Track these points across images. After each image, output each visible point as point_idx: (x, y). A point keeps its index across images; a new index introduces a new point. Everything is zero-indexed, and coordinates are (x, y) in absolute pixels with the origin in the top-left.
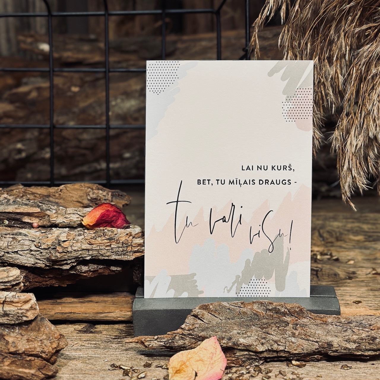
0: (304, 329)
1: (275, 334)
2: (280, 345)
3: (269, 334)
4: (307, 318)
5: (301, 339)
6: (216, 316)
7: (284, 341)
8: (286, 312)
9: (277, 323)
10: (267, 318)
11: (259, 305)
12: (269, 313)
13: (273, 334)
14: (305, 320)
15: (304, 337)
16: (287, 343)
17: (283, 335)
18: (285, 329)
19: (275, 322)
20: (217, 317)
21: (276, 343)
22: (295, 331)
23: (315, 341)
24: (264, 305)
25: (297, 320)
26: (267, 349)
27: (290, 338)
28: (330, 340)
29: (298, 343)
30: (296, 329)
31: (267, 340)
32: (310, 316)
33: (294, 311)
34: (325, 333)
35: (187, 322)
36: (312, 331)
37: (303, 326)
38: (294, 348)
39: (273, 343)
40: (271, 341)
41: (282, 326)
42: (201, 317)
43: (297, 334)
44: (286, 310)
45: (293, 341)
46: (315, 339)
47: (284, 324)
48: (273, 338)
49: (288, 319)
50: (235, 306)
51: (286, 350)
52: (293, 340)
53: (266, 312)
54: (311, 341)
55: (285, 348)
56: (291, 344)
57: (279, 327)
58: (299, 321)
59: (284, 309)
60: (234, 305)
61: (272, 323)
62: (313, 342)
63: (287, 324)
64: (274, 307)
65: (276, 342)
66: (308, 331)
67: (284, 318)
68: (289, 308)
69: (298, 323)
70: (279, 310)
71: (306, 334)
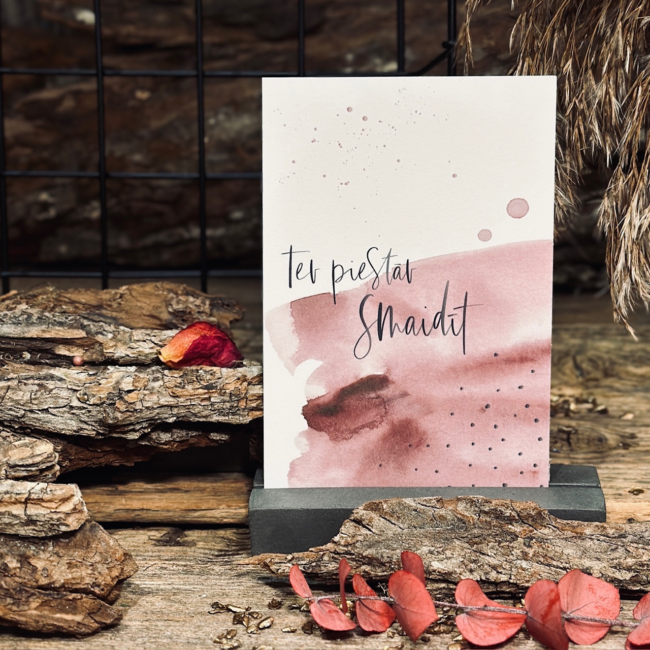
0: (544, 546)
1: (493, 554)
2: (501, 573)
3: (483, 554)
4: (549, 528)
5: (537, 563)
6: (393, 522)
7: (508, 567)
8: (514, 516)
9: (497, 535)
10: (481, 526)
11: (467, 503)
12: (484, 518)
13: (490, 554)
14: (546, 531)
15: (542, 559)
16: (513, 569)
17: (507, 557)
18: (511, 545)
19: (494, 534)
20: (395, 525)
21: (495, 570)
22: (527, 550)
23: (561, 566)
24: (476, 504)
25: (531, 531)
26: (479, 579)
27: (519, 562)
28: (587, 566)
29: (532, 570)
30: (530, 546)
31: (479, 564)
32: (554, 524)
33: (528, 514)
34: (579, 553)
35: (343, 532)
36: (557, 549)
37: (542, 541)
38: (525, 579)
39: (489, 569)
40: (486, 566)
41: (507, 541)
42: (367, 524)
43: (531, 555)
44: (514, 514)
45: (524, 566)
46: (562, 563)
47: (509, 538)
48: (490, 561)
49: (517, 528)
50: (426, 506)
51: (511, 581)
52: (524, 564)
53: (480, 517)
54: (554, 566)
55: (510, 578)
56: (520, 571)
57: (500, 542)
58: (535, 532)
59: (511, 511)
60: (425, 503)
61: (489, 535)
62: (557, 568)
63: (515, 537)
64: (492, 508)
65: (494, 568)
66: (549, 549)
67: (510, 526)
68: (518, 510)
69: (534, 536)
70: (501, 514)
71: (546, 555)
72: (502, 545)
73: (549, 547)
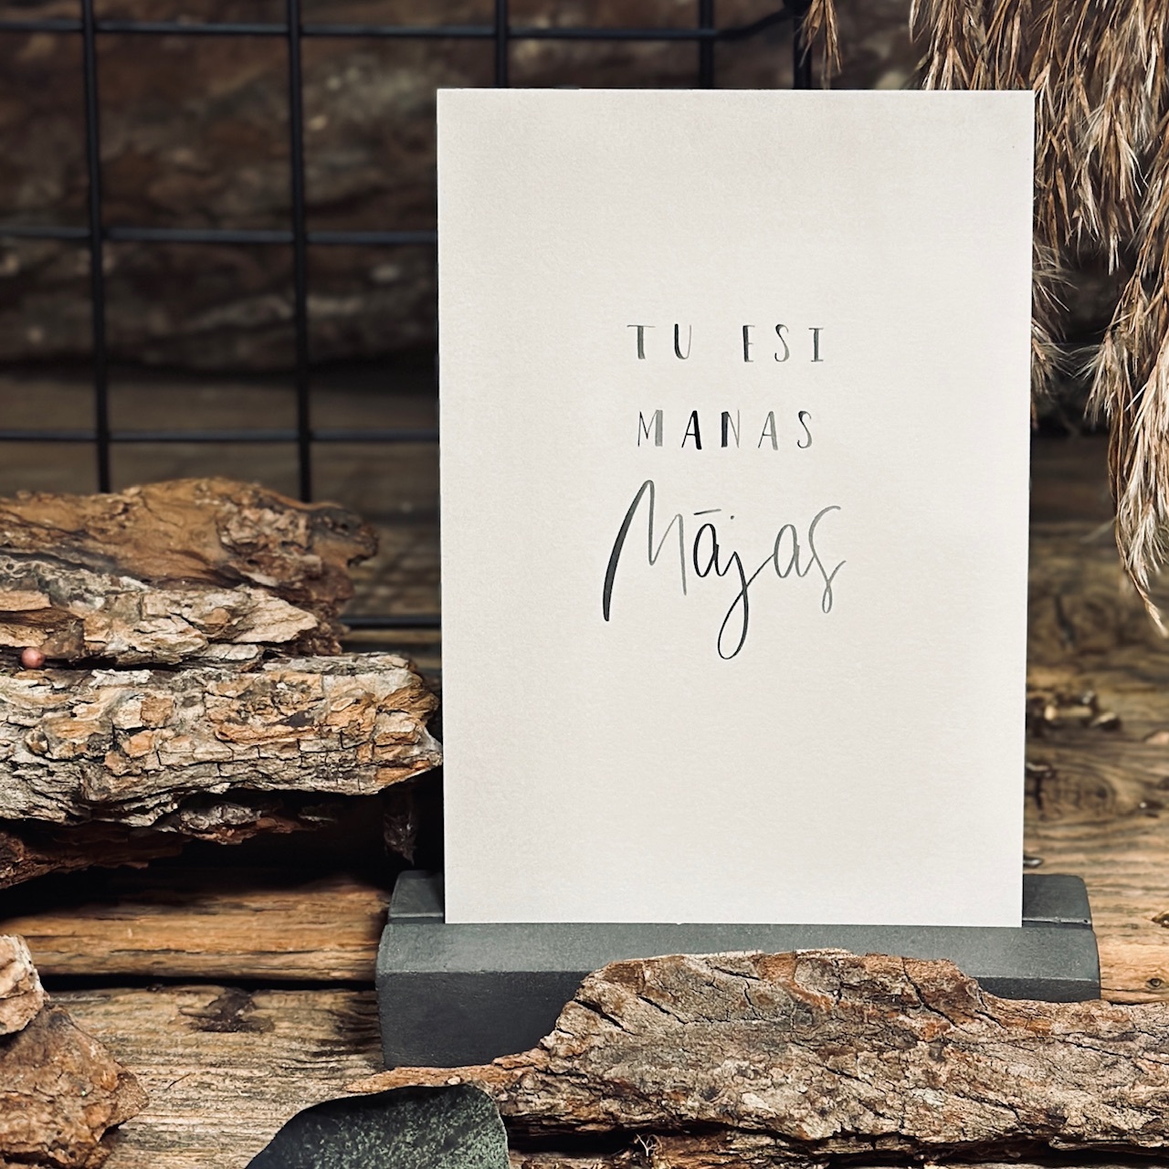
0: (970, 1059)
1: (867, 1077)
2: (883, 1115)
3: (848, 1077)
4: (981, 1020)
5: (957, 1094)
6: (664, 1007)
7: (897, 1103)
8: (910, 996)
9: (876, 1034)
10: (843, 1016)
11: (814, 969)
12: (850, 1000)
13: (861, 1076)
14: (974, 1027)
15: (966, 1088)
16: (908, 1108)
17: (895, 1082)
18: (904, 1057)
19: (869, 1032)
20: (668, 1013)
21: (871, 1110)
22: (935, 1067)
23: (1005, 1102)
24: (832, 971)
25: (945, 1028)
26: (839, 1131)
27: (919, 1092)
28: (1057, 1100)
29: (946, 1109)
30: (941, 1059)
31: (839, 1099)
32: (990, 1013)
33: (937, 990)
34: (1041, 1073)
35: (563, 1028)
36: (997, 1065)
37: (965, 1047)
38: (933, 1128)
39: (858, 1108)
40: (853, 1103)
41: (895, 1048)
42: (613, 1013)
43: (943, 1079)
44: (909, 989)
45: (930, 1102)
46: (1006, 1095)
47: (899, 1041)
48: (862, 1091)
49: (915, 1021)
50: (731, 973)
51: (904, 1132)
52: (930, 1097)
53: (840, 996)
54: (990, 1102)
55: (902, 1127)
56: (922, 1111)
57: (881, 1050)
58: (953, 1027)
59: (903, 985)
60: (728, 968)
61: (859, 1035)
62: (996, 1105)
63: (912, 1039)
64: (866, 978)
65: (869, 1105)
66: (981, 1065)
67: (902, 1017)
68: (918, 980)
69: (948, 1037)
70: (885, 990)
71: (975, 1079)
72: (885, 1056)
73: (979, 1061)
